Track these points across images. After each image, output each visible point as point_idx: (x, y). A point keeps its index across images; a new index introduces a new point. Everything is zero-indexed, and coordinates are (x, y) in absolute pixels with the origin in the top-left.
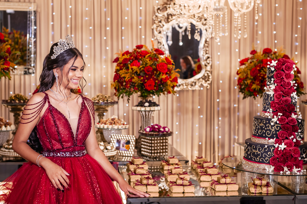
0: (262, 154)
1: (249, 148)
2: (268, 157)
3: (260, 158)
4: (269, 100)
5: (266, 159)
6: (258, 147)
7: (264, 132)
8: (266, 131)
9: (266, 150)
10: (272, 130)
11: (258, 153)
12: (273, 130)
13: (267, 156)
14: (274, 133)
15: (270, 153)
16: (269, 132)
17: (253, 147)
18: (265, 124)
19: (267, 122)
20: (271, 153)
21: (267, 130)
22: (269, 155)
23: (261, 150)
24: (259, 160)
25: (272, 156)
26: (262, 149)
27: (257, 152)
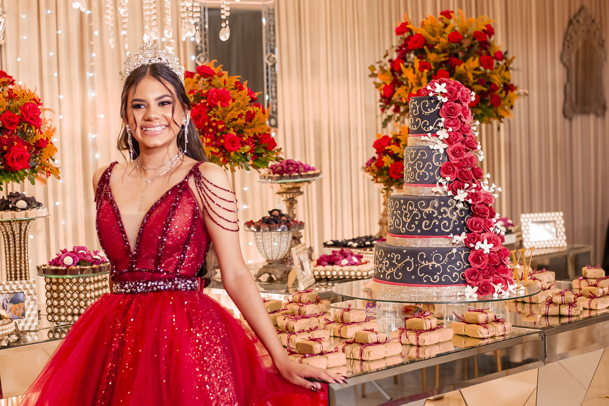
0: (444, 266)
1: (410, 259)
2: (456, 271)
3: (440, 276)
4: (433, 160)
5: (454, 276)
6: (433, 254)
7: (437, 224)
8: (440, 221)
9: (453, 259)
10: (452, 219)
11: (436, 267)
12: (454, 218)
13: (456, 269)
14: (456, 224)
15: (461, 262)
16: (447, 224)
17: (422, 255)
18: (438, 209)
19: (442, 203)
20: (463, 262)
21: (443, 219)
22: (458, 267)
23: (441, 259)
24: (438, 279)
25: (465, 267)
26: (444, 258)
27: (433, 265)
